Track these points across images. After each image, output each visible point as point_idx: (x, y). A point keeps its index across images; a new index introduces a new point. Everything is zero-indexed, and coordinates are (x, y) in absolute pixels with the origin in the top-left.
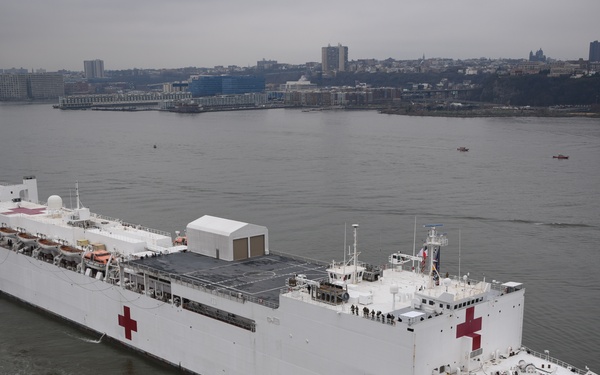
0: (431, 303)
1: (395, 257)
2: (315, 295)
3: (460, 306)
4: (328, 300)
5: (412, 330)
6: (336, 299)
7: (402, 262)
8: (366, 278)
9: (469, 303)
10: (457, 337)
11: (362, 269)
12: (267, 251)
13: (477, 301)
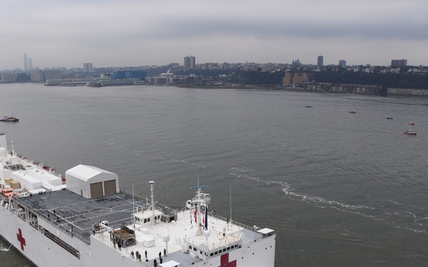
0: (195, 249)
3: (216, 253)
8: (163, 220)
9: (224, 250)
11: (159, 213)
12: (118, 190)
13: (232, 247)
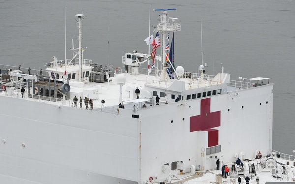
1: (129, 57)
2: (32, 92)
3: (194, 96)
4: (47, 95)
5: (137, 117)
6: (55, 93)
7: (137, 63)
8: (94, 79)
9: (204, 94)
10: (190, 132)
11: (89, 68)
13: (215, 92)
